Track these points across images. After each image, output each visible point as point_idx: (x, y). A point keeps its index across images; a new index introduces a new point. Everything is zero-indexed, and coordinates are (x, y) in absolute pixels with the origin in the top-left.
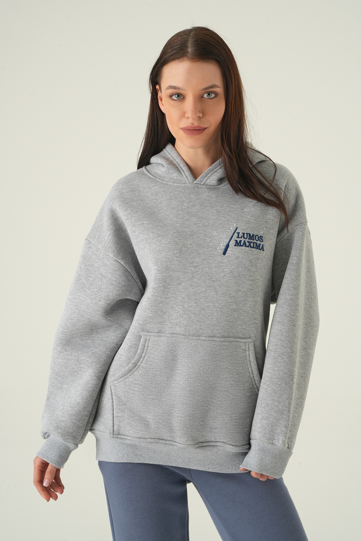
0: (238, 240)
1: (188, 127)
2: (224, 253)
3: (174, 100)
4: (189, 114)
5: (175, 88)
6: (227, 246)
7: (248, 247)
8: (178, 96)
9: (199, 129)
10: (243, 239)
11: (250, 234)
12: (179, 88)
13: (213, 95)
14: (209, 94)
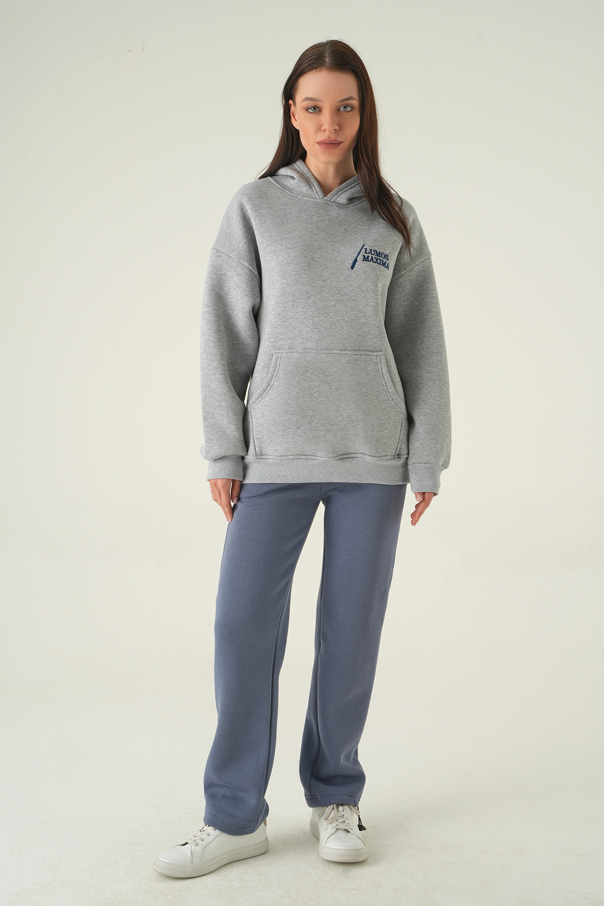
0: (366, 255)
1: (324, 140)
2: (352, 268)
3: (310, 113)
4: (326, 126)
5: (312, 99)
6: (356, 261)
7: (375, 262)
8: (314, 108)
9: (336, 142)
10: (370, 255)
11: (376, 251)
12: (316, 100)
13: (349, 109)
14: (345, 107)
